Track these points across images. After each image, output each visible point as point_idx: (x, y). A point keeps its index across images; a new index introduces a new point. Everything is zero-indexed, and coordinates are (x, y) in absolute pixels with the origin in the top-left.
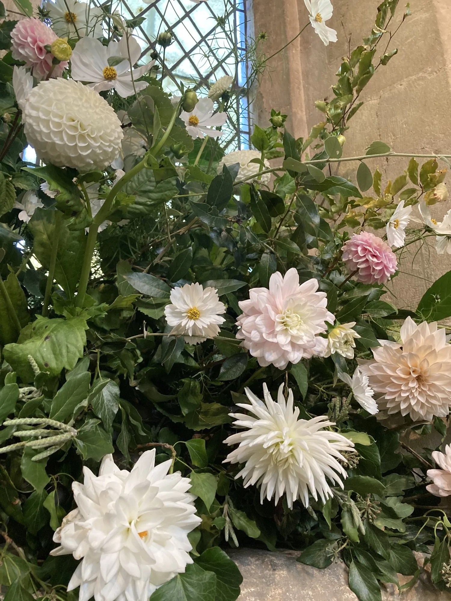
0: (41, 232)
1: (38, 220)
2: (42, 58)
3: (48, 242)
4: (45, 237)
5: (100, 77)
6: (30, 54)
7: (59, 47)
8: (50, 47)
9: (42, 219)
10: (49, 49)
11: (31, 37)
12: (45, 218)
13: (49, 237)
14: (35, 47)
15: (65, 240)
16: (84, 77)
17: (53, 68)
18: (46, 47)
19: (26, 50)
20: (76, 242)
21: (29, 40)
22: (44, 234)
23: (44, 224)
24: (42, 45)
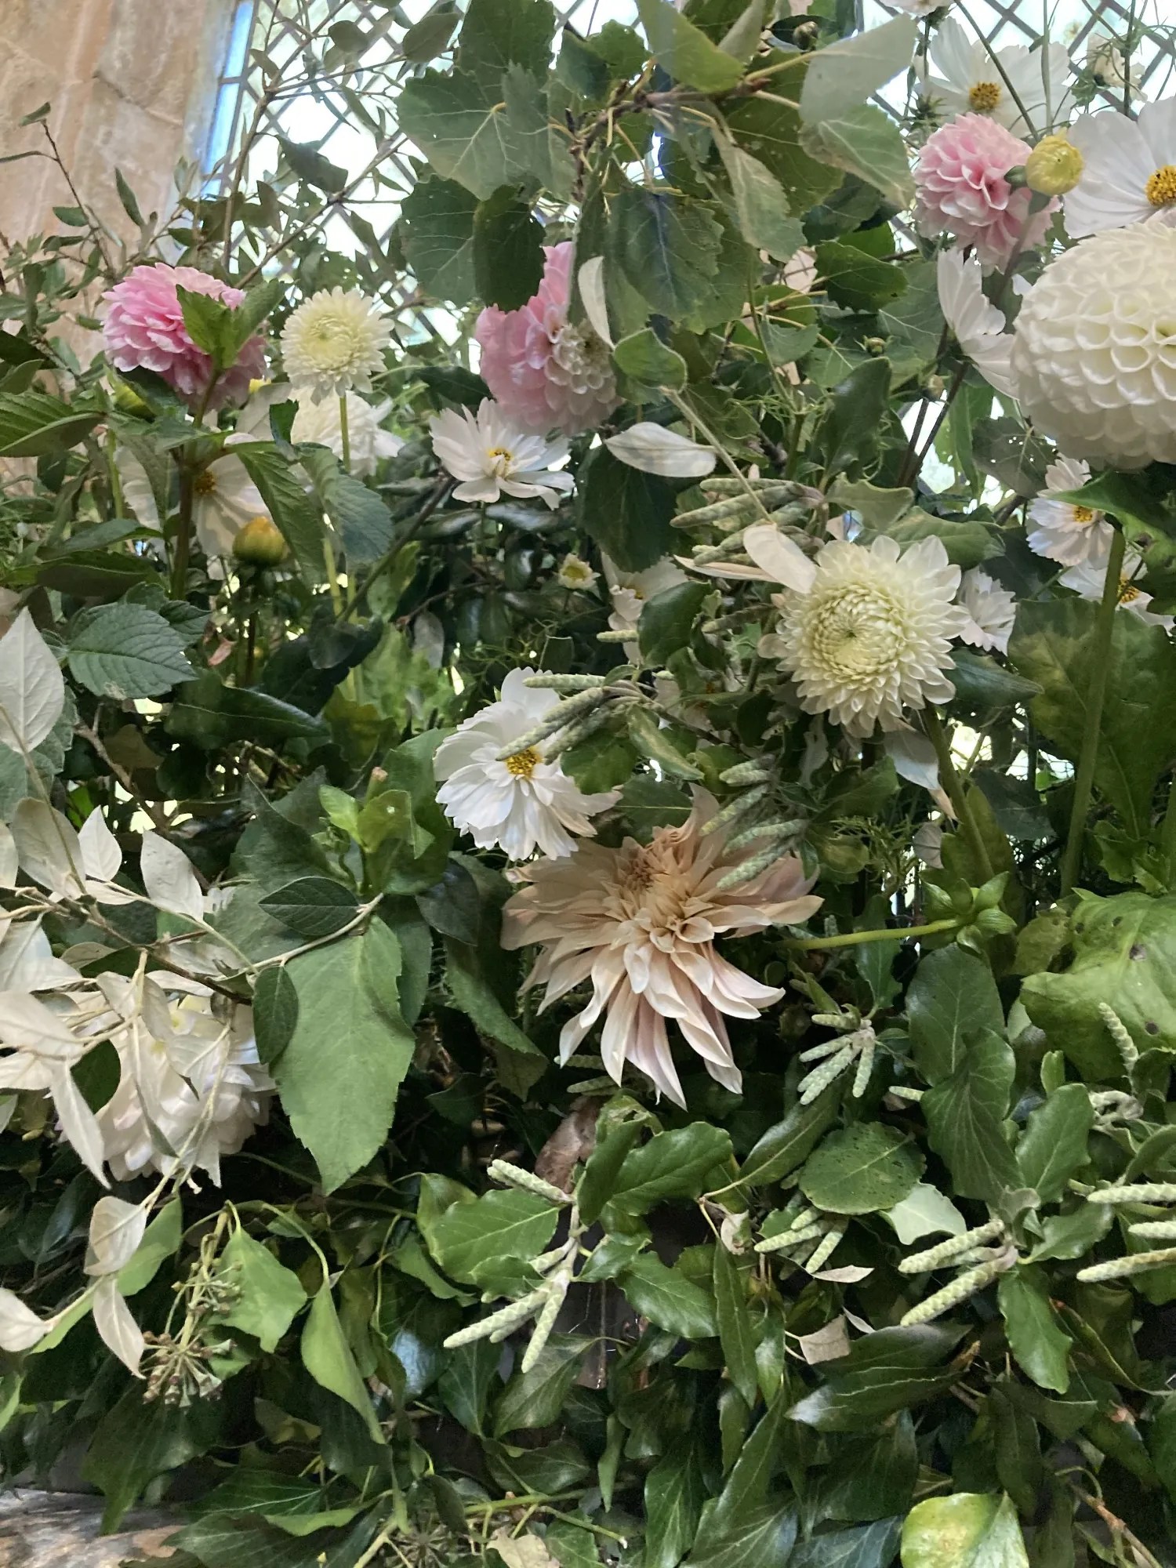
0: (1046, 665)
1: (1029, 633)
2: (1003, 207)
3: (1070, 688)
4: (1058, 674)
5: (1137, 208)
6: (971, 209)
7: (1048, 160)
8: (1022, 170)
9: (1042, 628)
10: (1018, 178)
11: (970, 165)
12: (1049, 626)
13: (1070, 673)
14: (982, 186)
15: (1117, 674)
16: (1095, 222)
17: (1029, 222)
18: (1007, 177)
19: (960, 203)
20: (1145, 674)
21: (967, 172)
22: (1055, 667)
23: (1048, 640)
24: (996, 174)
